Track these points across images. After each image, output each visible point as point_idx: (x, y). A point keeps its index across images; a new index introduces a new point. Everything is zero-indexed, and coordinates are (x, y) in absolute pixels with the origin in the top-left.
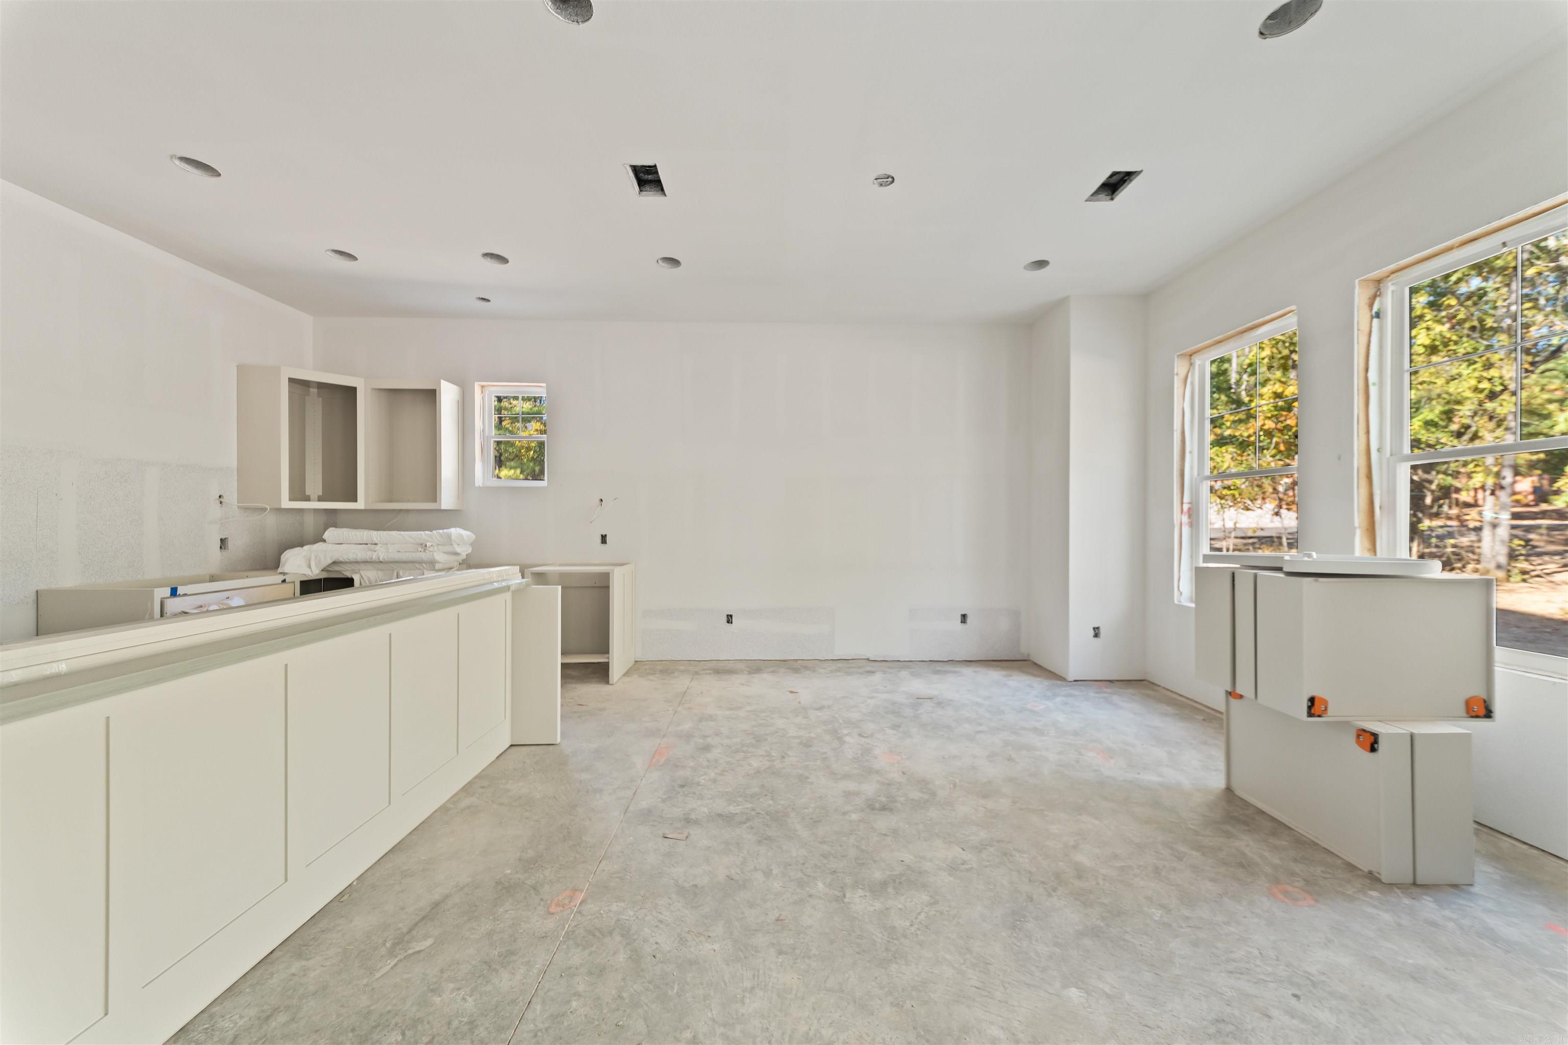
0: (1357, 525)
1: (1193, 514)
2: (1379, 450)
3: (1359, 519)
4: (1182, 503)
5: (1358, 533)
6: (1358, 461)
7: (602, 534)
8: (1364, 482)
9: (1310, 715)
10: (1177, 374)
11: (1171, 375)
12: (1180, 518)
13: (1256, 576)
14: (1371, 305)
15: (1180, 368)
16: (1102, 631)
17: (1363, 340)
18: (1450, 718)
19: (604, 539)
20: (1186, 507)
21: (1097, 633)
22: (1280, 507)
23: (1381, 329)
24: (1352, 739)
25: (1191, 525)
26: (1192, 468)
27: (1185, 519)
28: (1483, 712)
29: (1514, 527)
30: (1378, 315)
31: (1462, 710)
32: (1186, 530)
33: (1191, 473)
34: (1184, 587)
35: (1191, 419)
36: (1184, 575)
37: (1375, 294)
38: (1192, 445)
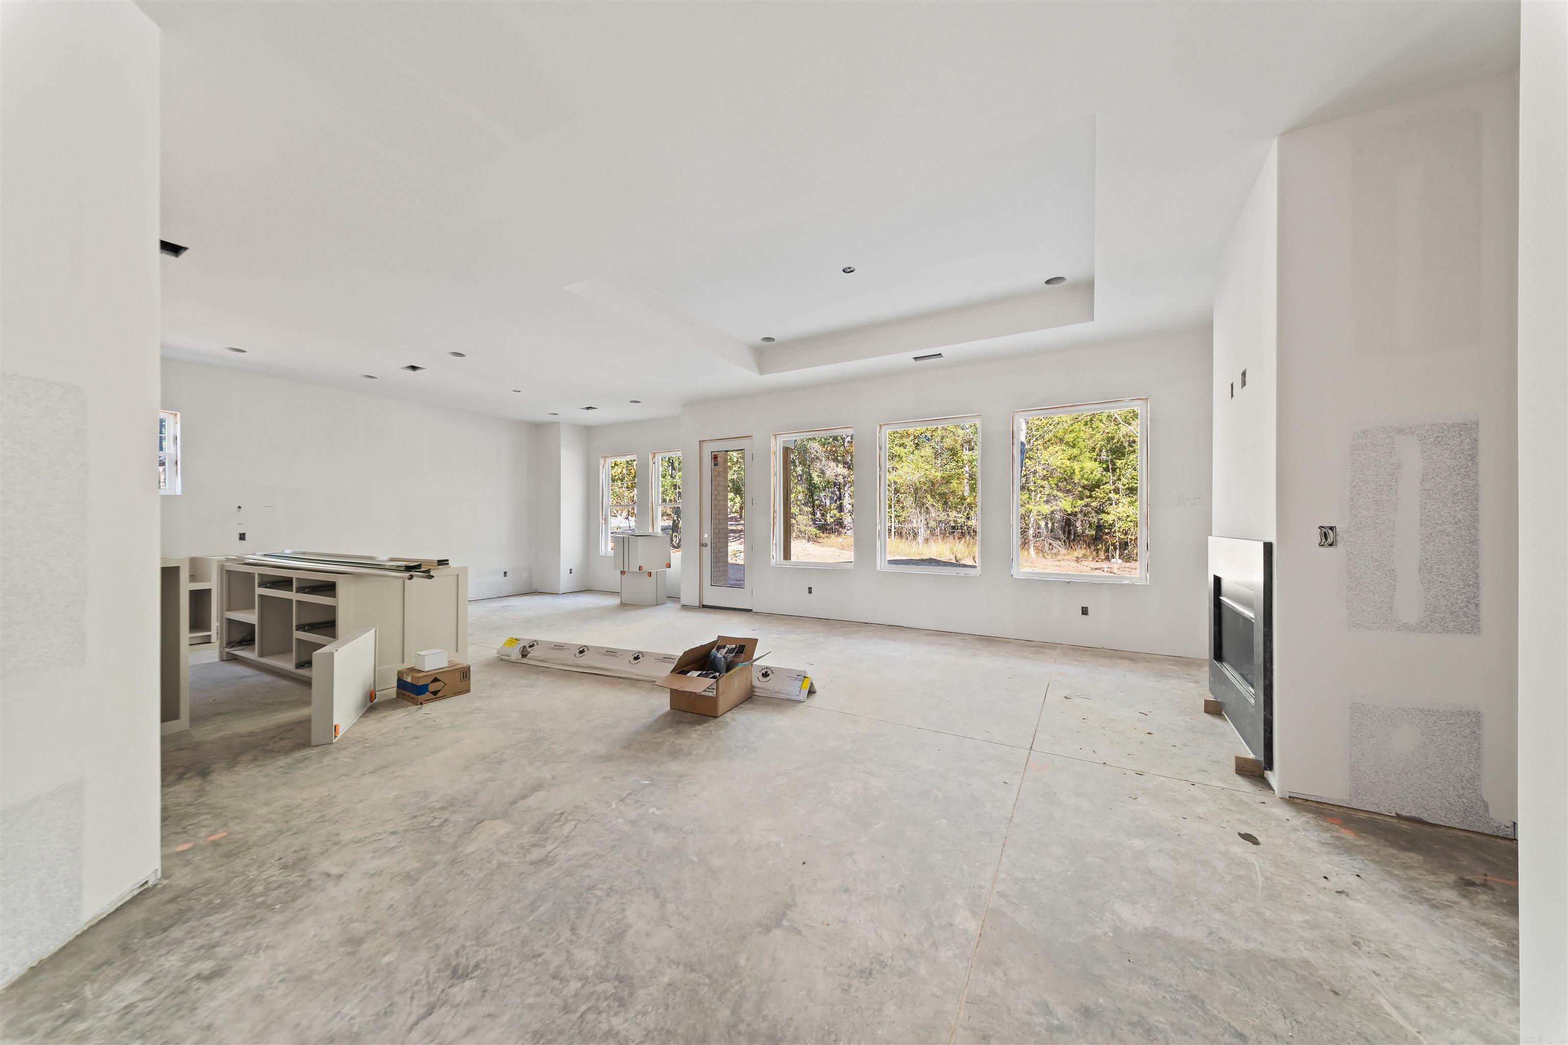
0: (650, 524)
1: (606, 520)
2: (654, 502)
3: (650, 521)
4: (602, 515)
5: (650, 526)
6: (650, 505)
7: (241, 532)
8: (651, 511)
9: (640, 570)
10: (601, 466)
11: (599, 464)
12: (602, 521)
14: (653, 460)
15: (602, 462)
16: (573, 570)
17: (651, 471)
18: (664, 569)
19: (242, 537)
20: (603, 517)
21: (571, 571)
22: (629, 515)
23: (655, 467)
24: (646, 575)
25: (605, 524)
26: (605, 502)
27: (603, 522)
28: (667, 568)
30: (654, 463)
32: (604, 526)
33: (605, 504)
34: (603, 549)
35: (606, 482)
36: (603, 544)
37: (654, 457)
38: (605, 493)
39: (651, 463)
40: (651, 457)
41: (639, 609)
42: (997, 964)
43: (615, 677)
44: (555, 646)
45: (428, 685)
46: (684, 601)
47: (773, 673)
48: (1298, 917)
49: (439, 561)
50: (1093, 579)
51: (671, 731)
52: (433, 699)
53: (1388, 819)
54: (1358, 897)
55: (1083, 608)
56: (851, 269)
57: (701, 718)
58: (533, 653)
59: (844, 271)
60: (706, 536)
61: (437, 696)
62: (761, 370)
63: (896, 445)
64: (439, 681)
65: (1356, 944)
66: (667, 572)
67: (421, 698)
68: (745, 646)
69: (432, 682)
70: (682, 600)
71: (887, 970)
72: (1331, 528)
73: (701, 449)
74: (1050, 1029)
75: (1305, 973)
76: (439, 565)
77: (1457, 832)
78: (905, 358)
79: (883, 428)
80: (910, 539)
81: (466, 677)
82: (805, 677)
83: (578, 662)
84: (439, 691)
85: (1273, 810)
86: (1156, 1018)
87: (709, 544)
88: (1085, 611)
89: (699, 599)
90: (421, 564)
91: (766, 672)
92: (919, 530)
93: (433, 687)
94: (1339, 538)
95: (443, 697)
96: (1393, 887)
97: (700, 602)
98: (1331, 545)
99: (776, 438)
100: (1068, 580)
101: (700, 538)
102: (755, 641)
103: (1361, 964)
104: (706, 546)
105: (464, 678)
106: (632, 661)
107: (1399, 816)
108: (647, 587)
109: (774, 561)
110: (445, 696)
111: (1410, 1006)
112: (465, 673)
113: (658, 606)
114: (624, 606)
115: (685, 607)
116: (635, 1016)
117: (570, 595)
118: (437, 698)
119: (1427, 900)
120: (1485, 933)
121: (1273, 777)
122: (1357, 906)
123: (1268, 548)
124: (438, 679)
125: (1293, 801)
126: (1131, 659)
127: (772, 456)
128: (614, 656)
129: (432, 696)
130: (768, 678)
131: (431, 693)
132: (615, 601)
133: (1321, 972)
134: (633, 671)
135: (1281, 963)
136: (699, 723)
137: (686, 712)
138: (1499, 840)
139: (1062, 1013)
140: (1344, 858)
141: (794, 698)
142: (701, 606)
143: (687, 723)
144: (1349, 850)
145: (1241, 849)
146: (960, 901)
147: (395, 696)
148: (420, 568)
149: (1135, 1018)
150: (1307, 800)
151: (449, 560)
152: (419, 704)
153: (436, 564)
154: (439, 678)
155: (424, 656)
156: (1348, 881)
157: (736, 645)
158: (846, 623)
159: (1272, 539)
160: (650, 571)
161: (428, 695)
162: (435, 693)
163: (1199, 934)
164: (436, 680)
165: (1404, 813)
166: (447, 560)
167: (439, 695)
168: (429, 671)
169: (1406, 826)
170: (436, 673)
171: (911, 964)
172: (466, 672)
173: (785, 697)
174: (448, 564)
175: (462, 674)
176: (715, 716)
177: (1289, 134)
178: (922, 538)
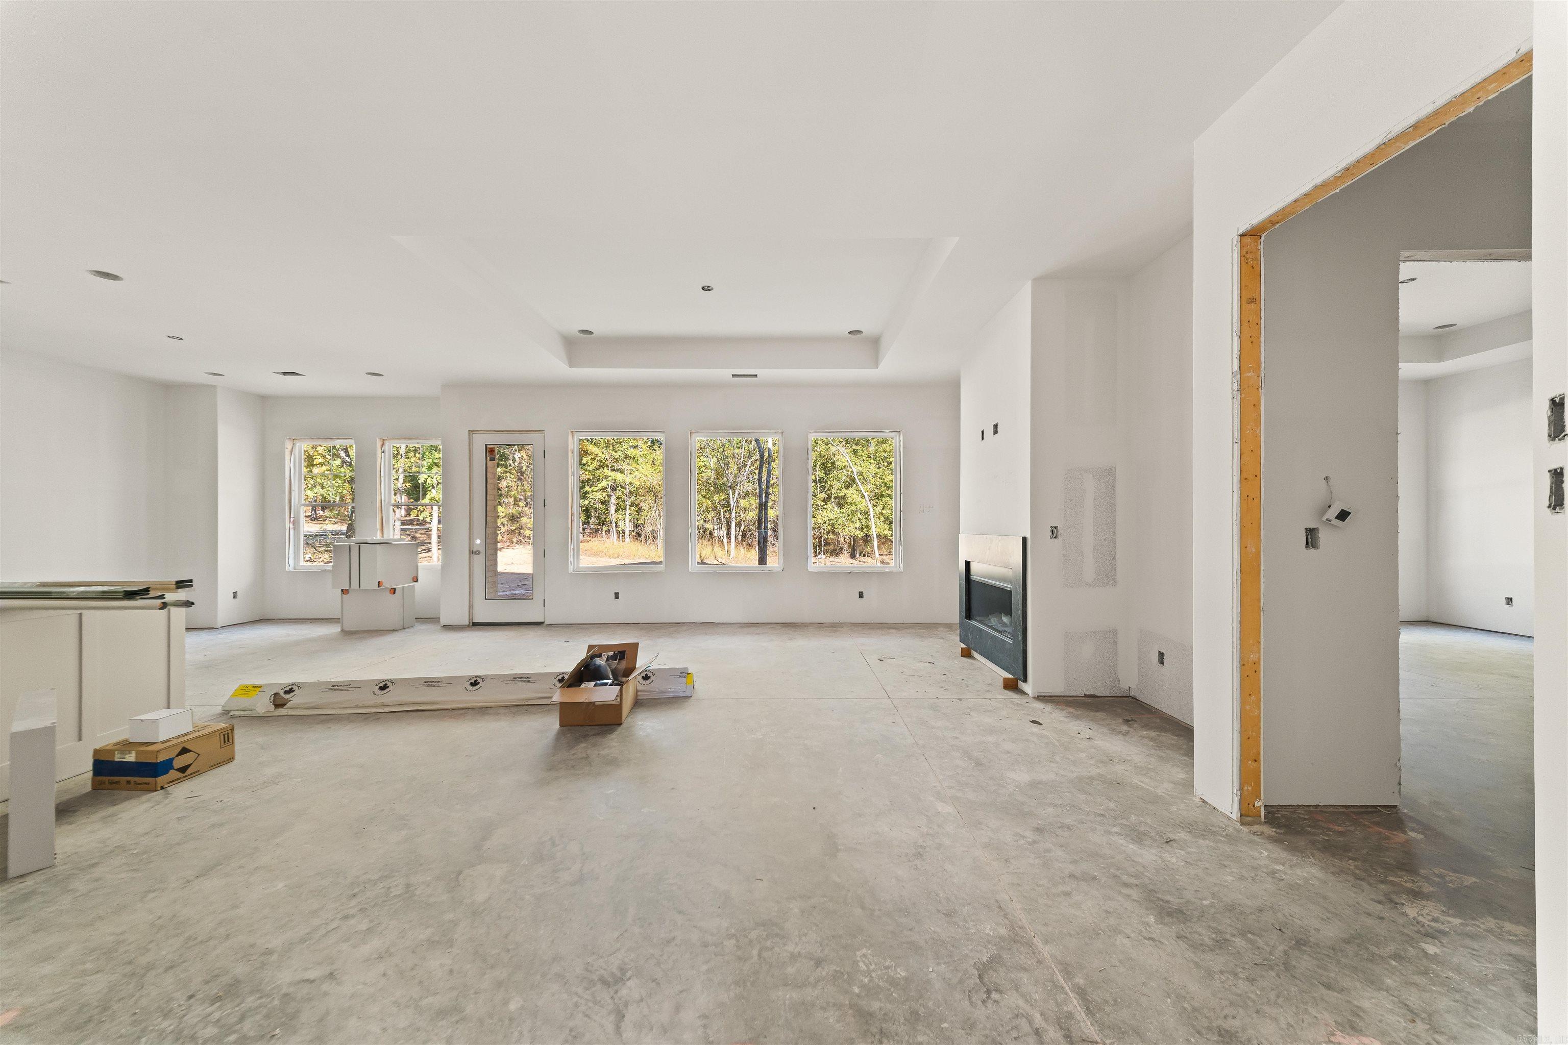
0: (378, 528)
1: (296, 523)
2: (384, 501)
3: (378, 525)
4: (290, 517)
5: (378, 531)
6: (378, 504)
8: (380, 512)
9: (379, 587)
10: (287, 448)
11: (284, 448)
12: (289, 525)
13: (360, 546)
14: (382, 448)
15: (289, 445)
16: (238, 593)
17: (379, 462)
18: (411, 583)
20: (292, 519)
21: (235, 595)
23: (384, 456)
24: (388, 593)
25: (294, 529)
26: (295, 499)
27: (291, 526)
28: (416, 580)
29: (402, 530)
30: (383, 452)
31: (412, 581)
33: (294, 501)
34: (291, 562)
35: (294, 473)
36: (292, 555)
37: (383, 445)
38: (295, 487)
39: (379, 451)
40: (379, 444)
41: (373, 637)
42: (980, 823)
43: (447, 710)
44: (333, 686)
45: (172, 759)
46: (443, 621)
47: (654, 675)
48: (1083, 755)
49: (178, 582)
50: (866, 569)
51: (585, 745)
52: (180, 778)
53: (1081, 698)
54: (1097, 739)
55: (859, 592)
56: (710, 288)
57: (605, 728)
58: (296, 699)
59: (703, 289)
60: (478, 542)
61: (186, 774)
62: (571, 364)
63: (631, 447)
64: (190, 751)
65: (1111, 760)
66: (416, 588)
67: (161, 780)
68: (625, 651)
69: (179, 755)
70: (441, 620)
71: (927, 849)
72: (1055, 528)
73: (470, 440)
74: (1030, 844)
75: (1104, 779)
76: (178, 588)
77: (1108, 698)
78: (725, 374)
79: (693, 435)
80: (649, 541)
81: (228, 741)
82: (688, 674)
83: (383, 701)
84: (189, 766)
85: (1035, 705)
86: (1067, 821)
87: (482, 550)
88: (861, 595)
89: (468, 617)
90: (149, 588)
91: (646, 675)
92: (658, 532)
93: (179, 763)
94: (1059, 533)
95: (197, 773)
96: (1105, 730)
97: (470, 620)
98: (1055, 538)
99: (573, 436)
100: (850, 571)
101: (470, 544)
102: (636, 645)
103: (1119, 768)
104: (478, 553)
105: (225, 742)
106: (469, 688)
107: (1086, 696)
108: (389, 608)
109: (572, 567)
110: (198, 771)
111: (1144, 779)
112: (226, 736)
113: (407, 630)
114: (348, 634)
115: (448, 628)
116: (800, 939)
117: (236, 628)
118: (185, 776)
119: (1120, 732)
120: (1146, 741)
121: (1026, 687)
122: (1099, 743)
123: (1024, 540)
124: (188, 749)
125: (1040, 698)
126: (895, 629)
127: (570, 454)
128: (440, 686)
129: (180, 775)
130: (650, 681)
131: (179, 770)
132: (335, 629)
133: (1109, 777)
134: (474, 698)
135: (1092, 779)
136: (611, 731)
137: (582, 726)
138: (1124, 698)
139: (1030, 835)
140: (1078, 722)
141: (681, 694)
142: (471, 624)
143: (594, 735)
144: (1077, 717)
145: (1035, 728)
146: (932, 799)
147: (89, 788)
148: (148, 594)
149: (1059, 825)
150: (1045, 696)
151: (193, 581)
152: (159, 789)
153: (174, 587)
154: (188, 747)
155: (154, 721)
156: (1089, 733)
157: (614, 652)
158: (658, 625)
159: (1028, 535)
160: (394, 587)
161: (173, 774)
162: (183, 770)
163: (1052, 776)
164: (184, 751)
165: (1087, 693)
166: (191, 581)
167: (189, 771)
168: (166, 741)
169: (1089, 700)
170: (185, 742)
171: (937, 841)
172: (228, 733)
173: (671, 695)
174: (191, 586)
175: (222, 737)
176: (619, 723)
177: (1040, 281)
178: (661, 541)
